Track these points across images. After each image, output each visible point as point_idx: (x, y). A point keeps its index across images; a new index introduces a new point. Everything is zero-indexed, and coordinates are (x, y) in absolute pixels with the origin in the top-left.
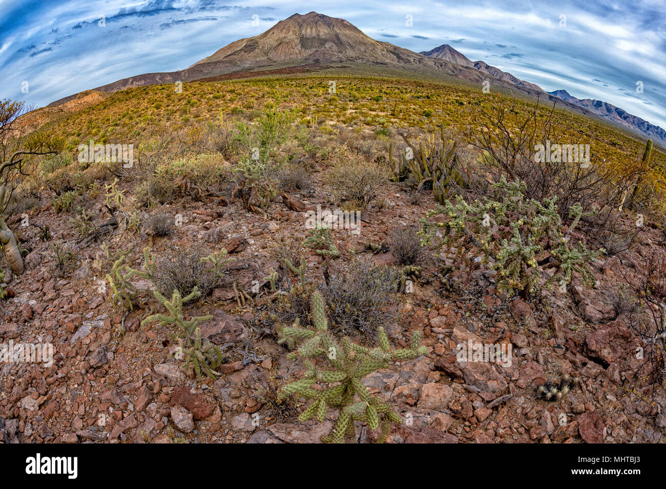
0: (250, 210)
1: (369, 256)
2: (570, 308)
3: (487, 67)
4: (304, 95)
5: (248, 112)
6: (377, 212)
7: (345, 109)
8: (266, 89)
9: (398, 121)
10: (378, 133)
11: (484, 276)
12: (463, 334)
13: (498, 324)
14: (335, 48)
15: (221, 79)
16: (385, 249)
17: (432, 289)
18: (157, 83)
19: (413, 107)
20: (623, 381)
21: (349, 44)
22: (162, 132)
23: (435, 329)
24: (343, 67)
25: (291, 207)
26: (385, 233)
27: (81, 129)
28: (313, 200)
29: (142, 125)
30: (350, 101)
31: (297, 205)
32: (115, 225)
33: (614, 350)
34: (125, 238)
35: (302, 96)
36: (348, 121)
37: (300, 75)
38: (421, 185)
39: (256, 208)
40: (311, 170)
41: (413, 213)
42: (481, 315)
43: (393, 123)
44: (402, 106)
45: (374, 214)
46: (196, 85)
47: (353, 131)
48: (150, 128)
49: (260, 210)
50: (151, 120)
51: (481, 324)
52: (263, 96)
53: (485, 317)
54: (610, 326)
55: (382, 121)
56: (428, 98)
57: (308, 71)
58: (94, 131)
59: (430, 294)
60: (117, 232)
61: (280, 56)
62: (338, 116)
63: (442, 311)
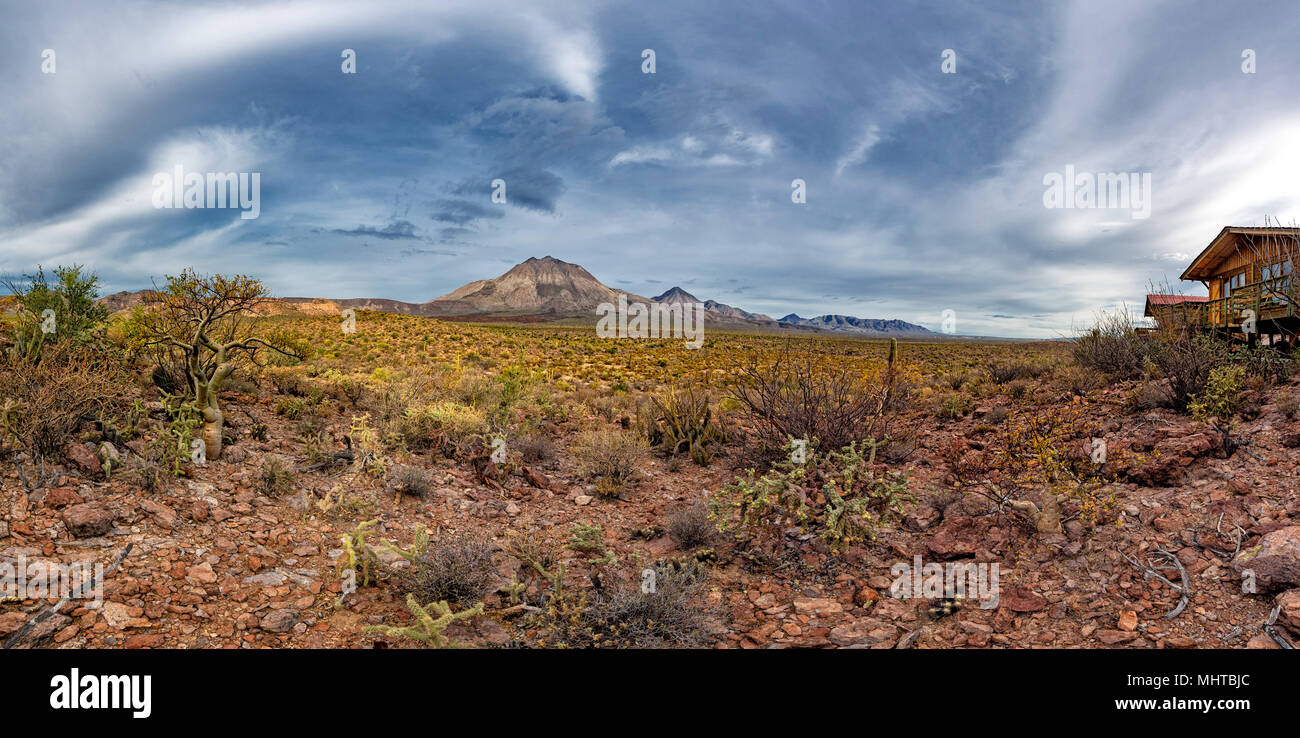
0: (483, 482)
1: (640, 543)
2: (900, 529)
3: (717, 305)
4: (540, 347)
5: (485, 359)
6: (635, 487)
7: (581, 363)
8: (504, 337)
9: (634, 373)
10: (615, 389)
11: (790, 537)
12: (810, 604)
13: (839, 578)
14: (570, 296)
15: (458, 321)
16: (659, 533)
17: (736, 568)
18: (396, 312)
19: (647, 357)
20: (1001, 554)
21: (584, 293)
22: (396, 363)
23: (768, 611)
24: (578, 317)
25: (533, 483)
26: (652, 512)
27: (313, 335)
28: (558, 474)
29: (377, 350)
30: (586, 354)
31: (540, 480)
32: (350, 460)
33: (967, 541)
34: (361, 481)
35: (539, 347)
36: (584, 376)
37: (536, 325)
38: (676, 449)
39: (491, 481)
40: (553, 435)
41: (676, 482)
42: (813, 578)
43: (629, 377)
44: (637, 358)
45: (633, 490)
46: (434, 322)
47: (590, 387)
48: (384, 356)
49: (496, 484)
50: (387, 348)
51: (821, 587)
52: (500, 345)
53: (819, 578)
54: (944, 526)
55: (618, 374)
56: (662, 346)
57: (544, 321)
58: (327, 341)
59: (737, 574)
60: (350, 469)
61: (517, 304)
62: (574, 371)
63: (762, 589)
